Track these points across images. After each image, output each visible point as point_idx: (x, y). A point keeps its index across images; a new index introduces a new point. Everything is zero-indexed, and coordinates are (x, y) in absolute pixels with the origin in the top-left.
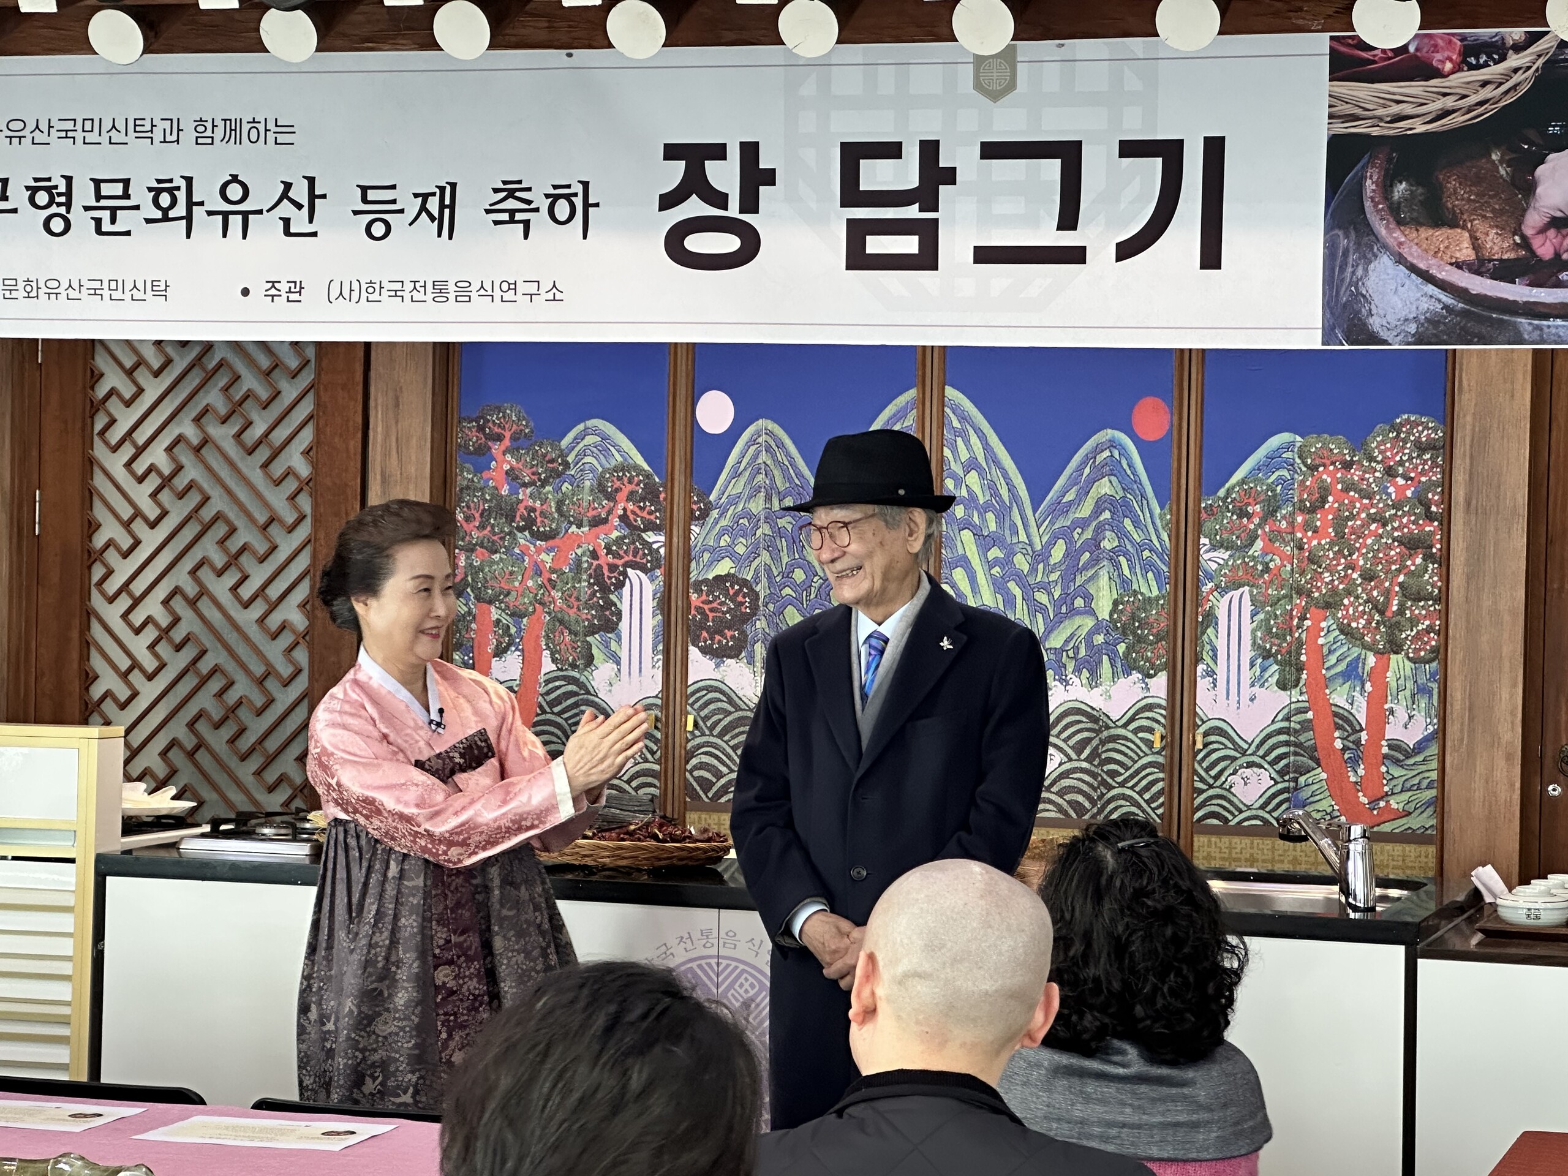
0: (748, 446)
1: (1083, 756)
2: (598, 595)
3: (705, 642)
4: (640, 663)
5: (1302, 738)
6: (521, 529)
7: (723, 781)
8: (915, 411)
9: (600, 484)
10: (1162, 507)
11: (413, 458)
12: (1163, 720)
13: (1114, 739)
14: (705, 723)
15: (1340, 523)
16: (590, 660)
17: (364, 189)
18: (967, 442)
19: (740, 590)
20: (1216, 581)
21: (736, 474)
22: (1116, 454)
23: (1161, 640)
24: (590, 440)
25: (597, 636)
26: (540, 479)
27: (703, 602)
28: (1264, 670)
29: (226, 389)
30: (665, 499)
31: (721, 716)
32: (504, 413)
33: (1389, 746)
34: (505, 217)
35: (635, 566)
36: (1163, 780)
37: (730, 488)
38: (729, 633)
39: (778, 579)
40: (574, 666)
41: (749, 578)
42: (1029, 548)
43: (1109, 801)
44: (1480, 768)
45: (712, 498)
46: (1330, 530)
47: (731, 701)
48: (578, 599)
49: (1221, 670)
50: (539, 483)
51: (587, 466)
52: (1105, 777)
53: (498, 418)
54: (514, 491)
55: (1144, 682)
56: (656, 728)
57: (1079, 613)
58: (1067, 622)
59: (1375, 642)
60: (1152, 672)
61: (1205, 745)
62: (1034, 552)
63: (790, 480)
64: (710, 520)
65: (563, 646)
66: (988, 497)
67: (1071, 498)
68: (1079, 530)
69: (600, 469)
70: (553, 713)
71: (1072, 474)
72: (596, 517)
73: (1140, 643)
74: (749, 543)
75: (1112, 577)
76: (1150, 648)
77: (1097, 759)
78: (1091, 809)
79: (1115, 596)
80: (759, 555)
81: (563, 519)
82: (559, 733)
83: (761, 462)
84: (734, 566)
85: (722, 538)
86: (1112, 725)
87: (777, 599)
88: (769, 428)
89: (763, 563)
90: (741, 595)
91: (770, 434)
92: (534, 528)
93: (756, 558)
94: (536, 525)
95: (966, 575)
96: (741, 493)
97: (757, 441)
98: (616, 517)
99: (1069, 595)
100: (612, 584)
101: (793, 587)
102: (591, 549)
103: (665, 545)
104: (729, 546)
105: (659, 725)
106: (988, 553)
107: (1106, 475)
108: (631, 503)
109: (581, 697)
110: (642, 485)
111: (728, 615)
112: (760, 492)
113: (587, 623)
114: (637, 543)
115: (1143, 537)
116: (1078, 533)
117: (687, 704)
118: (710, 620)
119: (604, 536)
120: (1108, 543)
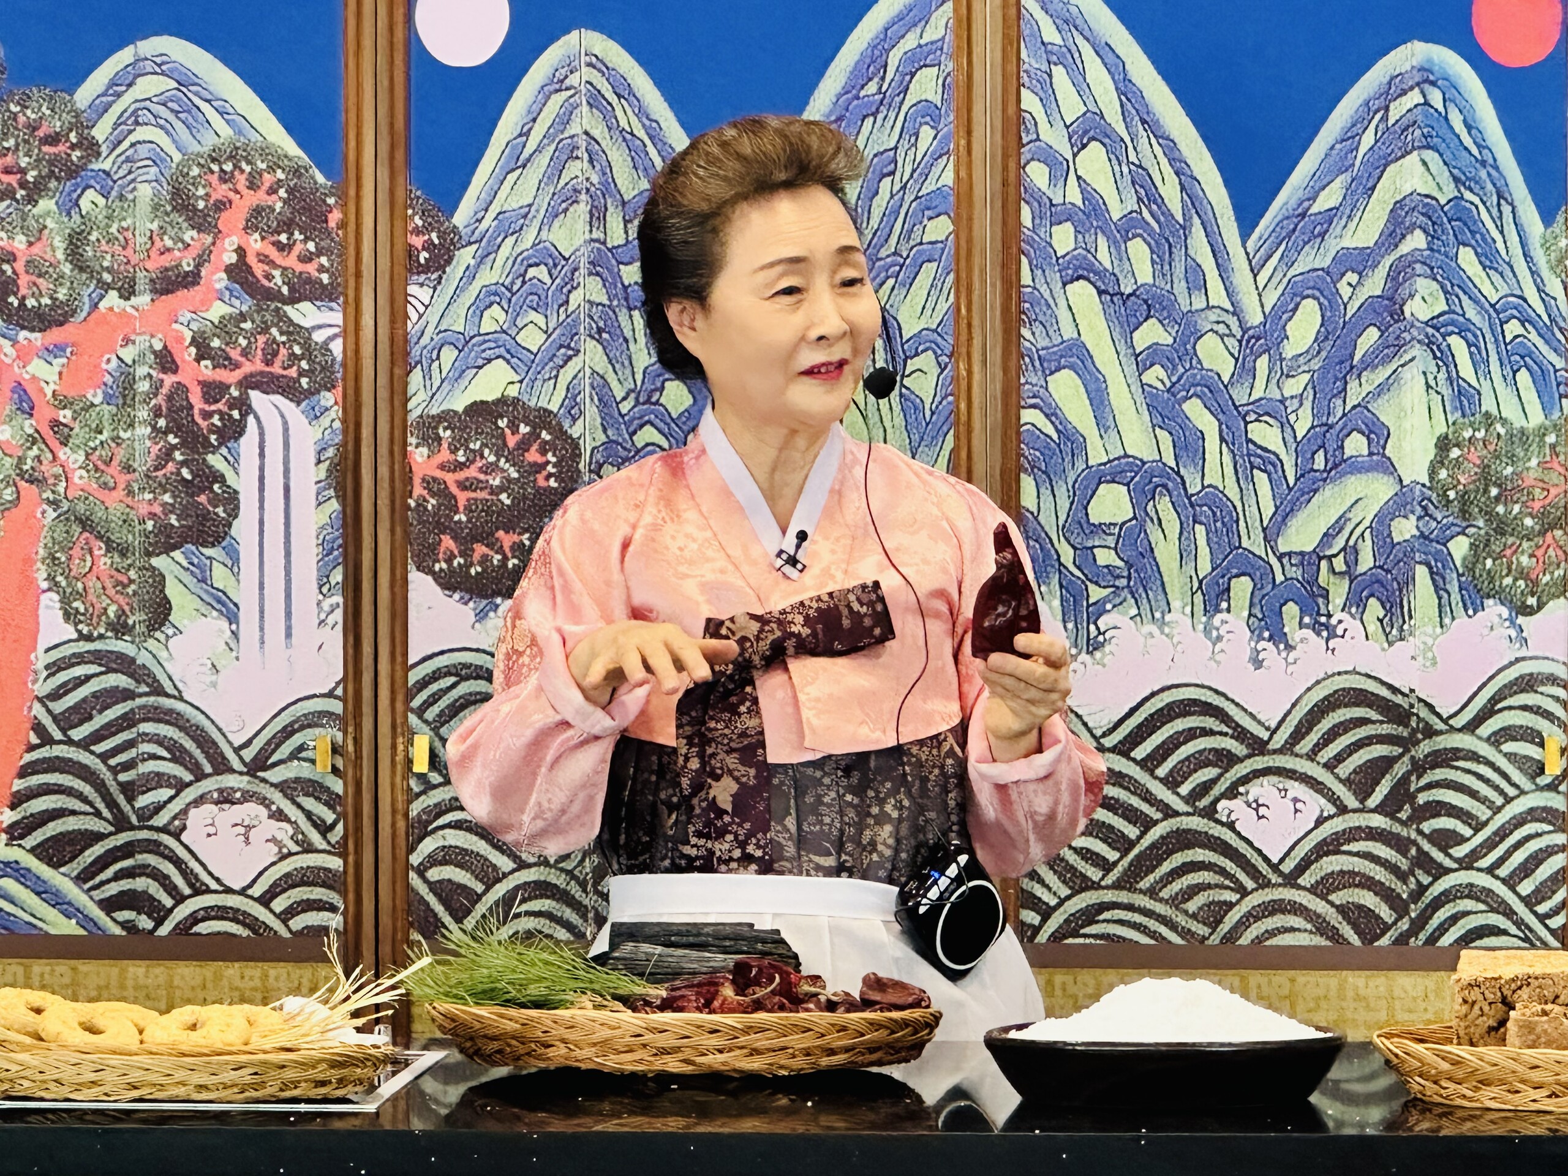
0: (545, 93)
1: (1373, 801)
2: (178, 456)
3: (449, 561)
4: (288, 614)
7: (500, 890)
8: (949, 7)
9: (177, 193)
10: (1546, 219)
12: (1559, 712)
13: (1445, 758)
16: (160, 613)
18: (1078, 76)
19: (534, 435)
21: (517, 162)
22: (1436, 98)
23: (1552, 527)
24: (149, 86)
25: (177, 554)
26: (23, 185)
27: (442, 467)
30: (342, 225)
35: (269, 384)
36: (1563, 848)
37: (502, 194)
38: (507, 539)
39: (625, 407)
40: (120, 628)
41: (554, 407)
42: (1233, 322)
43: (1437, 904)
45: (461, 218)
48: (128, 469)
50: (20, 193)
51: (143, 151)
52: (1426, 846)
55: (1513, 624)
56: (335, 770)
57: (1357, 468)
58: (1328, 491)
60: (1532, 601)
62: (1245, 332)
64: (455, 272)
65: (92, 581)
66: (1131, 204)
67: (1332, 203)
68: (1352, 277)
69: (177, 157)
70: (70, 742)
71: (1332, 148)
72: (167, 269)
73: (1503, 534)
74: (552, 325)
75: (1432, 383)
76: (1525, 545)
77: (1407, 806)
78: (1395, 923)
79: (1443, 429)
80: (577, 352)
81: (84, 276)
82: (87, 789)
83: (579, 131)
84: (517, 378)
85: (486, 314)
86: (1440, 726)
87: (624, 454)
88: (596, 52)
89: (588, 371)
90: (535, 447)
91: (599, 65)
92: (11, 299)
93: (570, 358)
94: (15, 294)
95: (1082, 390)
96: (530, 206)
97: (567, 82)
98: (217, 270)
99: (1331, 427)
100: (213, 429)
101: (661, 425)
102: (158, 346)
103: (344, 333)
104: (504, 332)
105: (340, 763)
106: (1136, 335)
107: (1414, 148)
108: (257, 236)
109: (139, 701)
110: (282, 193)
111: (503, 497)
112: (576, 202)
113: (150, 525)
114: (274, 331)
115: (1504, 290)
116: (1349, 284)
117: (408, 709)
118: (461, 509)
119: (189, 315)
120: (1424, 303)
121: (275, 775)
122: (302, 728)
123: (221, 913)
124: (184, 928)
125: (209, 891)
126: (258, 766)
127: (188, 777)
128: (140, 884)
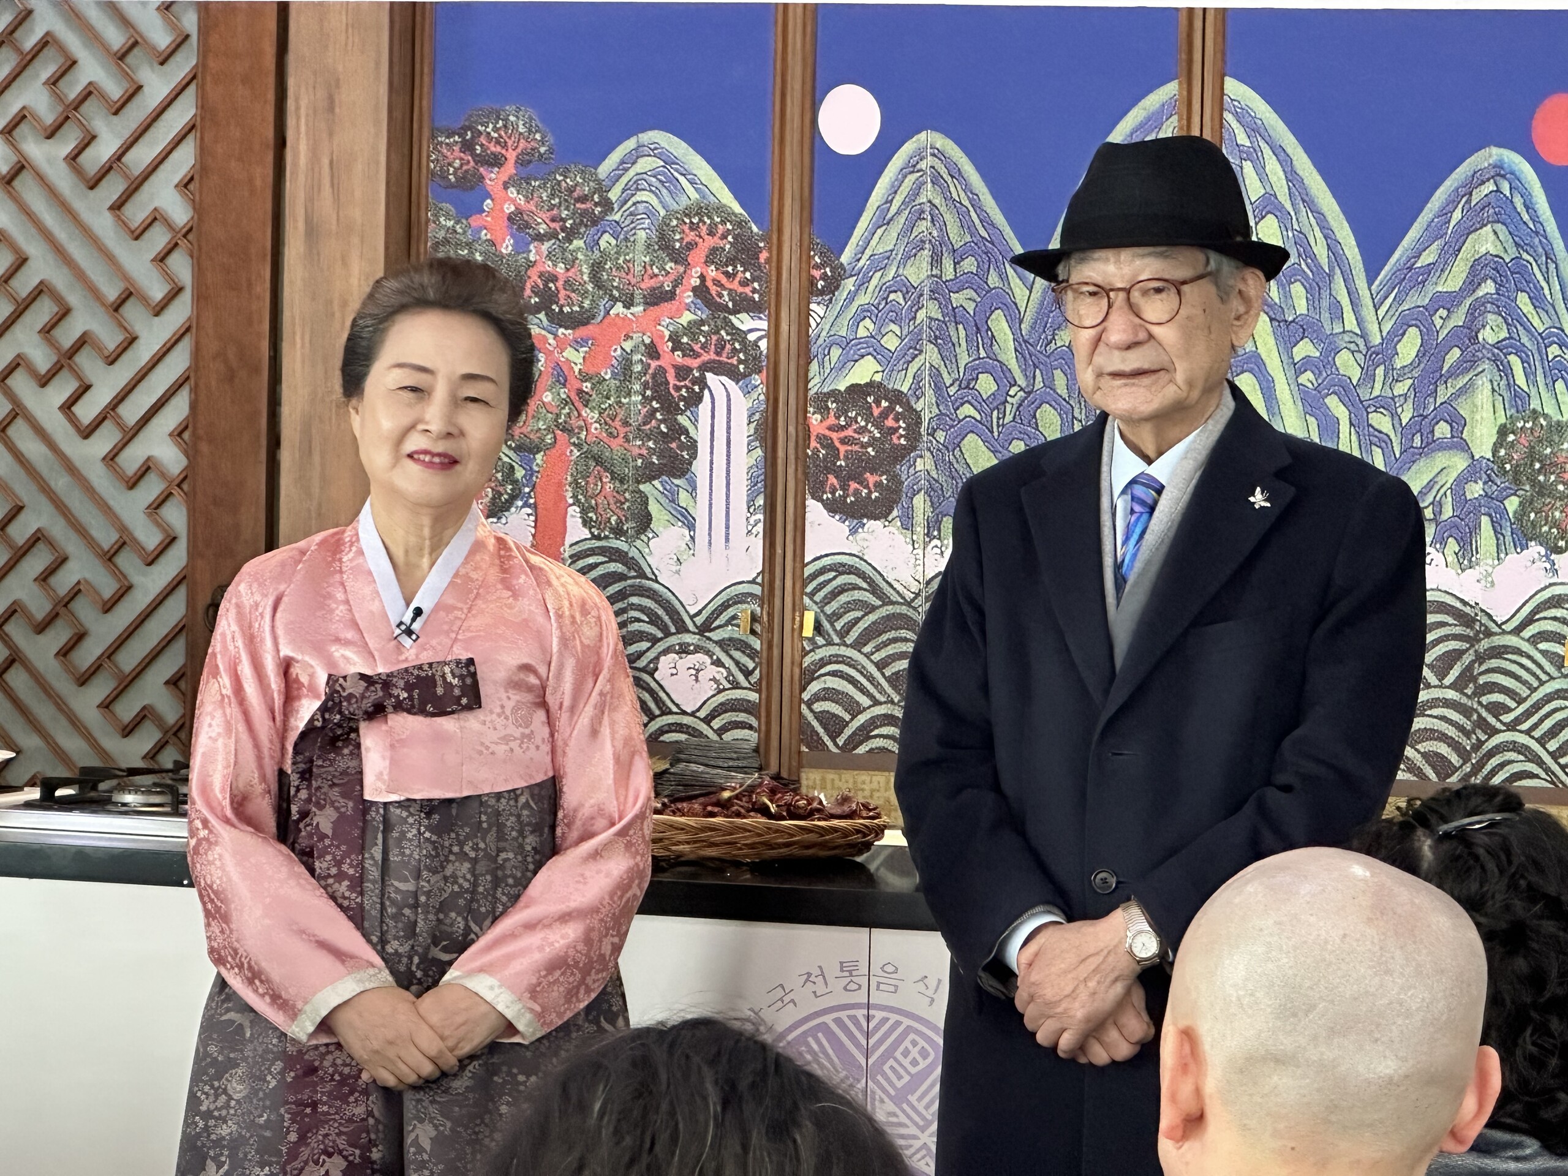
0: (904, 173)
1: (1447, 681)
2: (659, 416)
3: (833, 493)
4: (727, 527)
6: (533, 310)
7: (862, 719)
8: (1175, 118)
9: (662, 237)
11: (358, 194)
13: (1498, 652)
14: (832, 625)
16: (644, 522)
18: (1261, 169)
19: (891, 408)
21: (883, 221)
22: (1506, 188)
24: (645, 164)
25: (656, 483)
26: (564, 229)
27: (830, 428)
29: (54, 82)
30: (768, 261)
31: (859, 614)
32: (506, 120)
35: (718, 368)
37: (873, 243)
38: (871, 479)
39: (952, 391)
40: (618, 532)
41: (905, 389)
42: (1360, 342)
43: (1491, 754)
45: (845, 258)
47: (874, 589)
48: (626, 424)
50: (562, 235)
51: (641, 208)
52: (1484, 714)
53: (495, 130)
54: (521, 247)
55: (1548, 558)
56: (753, 632)
57: (1443, 446)
58: (1422, 462)
60: (1562, 543)
62: (1369, 349)
63: (972, 230)
64: (842, 295)
65: (600, 500)
67: (1431, 260)
68: (1443, 312)
69: (663, 213)
71: (1433, 221)
72: (654, 289)
73: (1543, 496)
74: (905, 332)
75: (1497, 388)
76: (1558, 504)
77: (1471, 685)
78: (1461, 767)
79: (1502, 420)
80: (921, 351)
81: (601, 292)
83: (925, 200)
84: (880, 369)
85: (861, 324)
86: (1496, 629)
87: (950, 422)
88: (938, 146)
89: (928, 365)
90: (892, 416)
91: (940, 155)
92: (554, 307)
93: (916, 356)
94: (557, 303)
95: (1257, 387)
96: (892, 251)
97: (918, 167)
98: (688, 290)
99: (1426, 417)
100: (683, 399)
101: (976, 403)
102: (647, 341)
103: (767, 336)
104: (872, 337)
105: (758, 628)
106: (1295, 350)
107: (1488, 222)
108: (713, 267)
109: (629, 582)
110: (730, 238)
111: (870, 450)
112: (922, 249)
113: (640, 462)
114: (723, 333)
115: (1548, 323)
116: (1441, 317)
117: (803, 593)
118: (842, 457)
119: (668, 320)
120: (1492, 333)
121: (716, 635)
122: (735, 603)
123: (679, 728)
124: (655, 737)
125: (671, 713)
126: (705, 628)
127: (660, 635)
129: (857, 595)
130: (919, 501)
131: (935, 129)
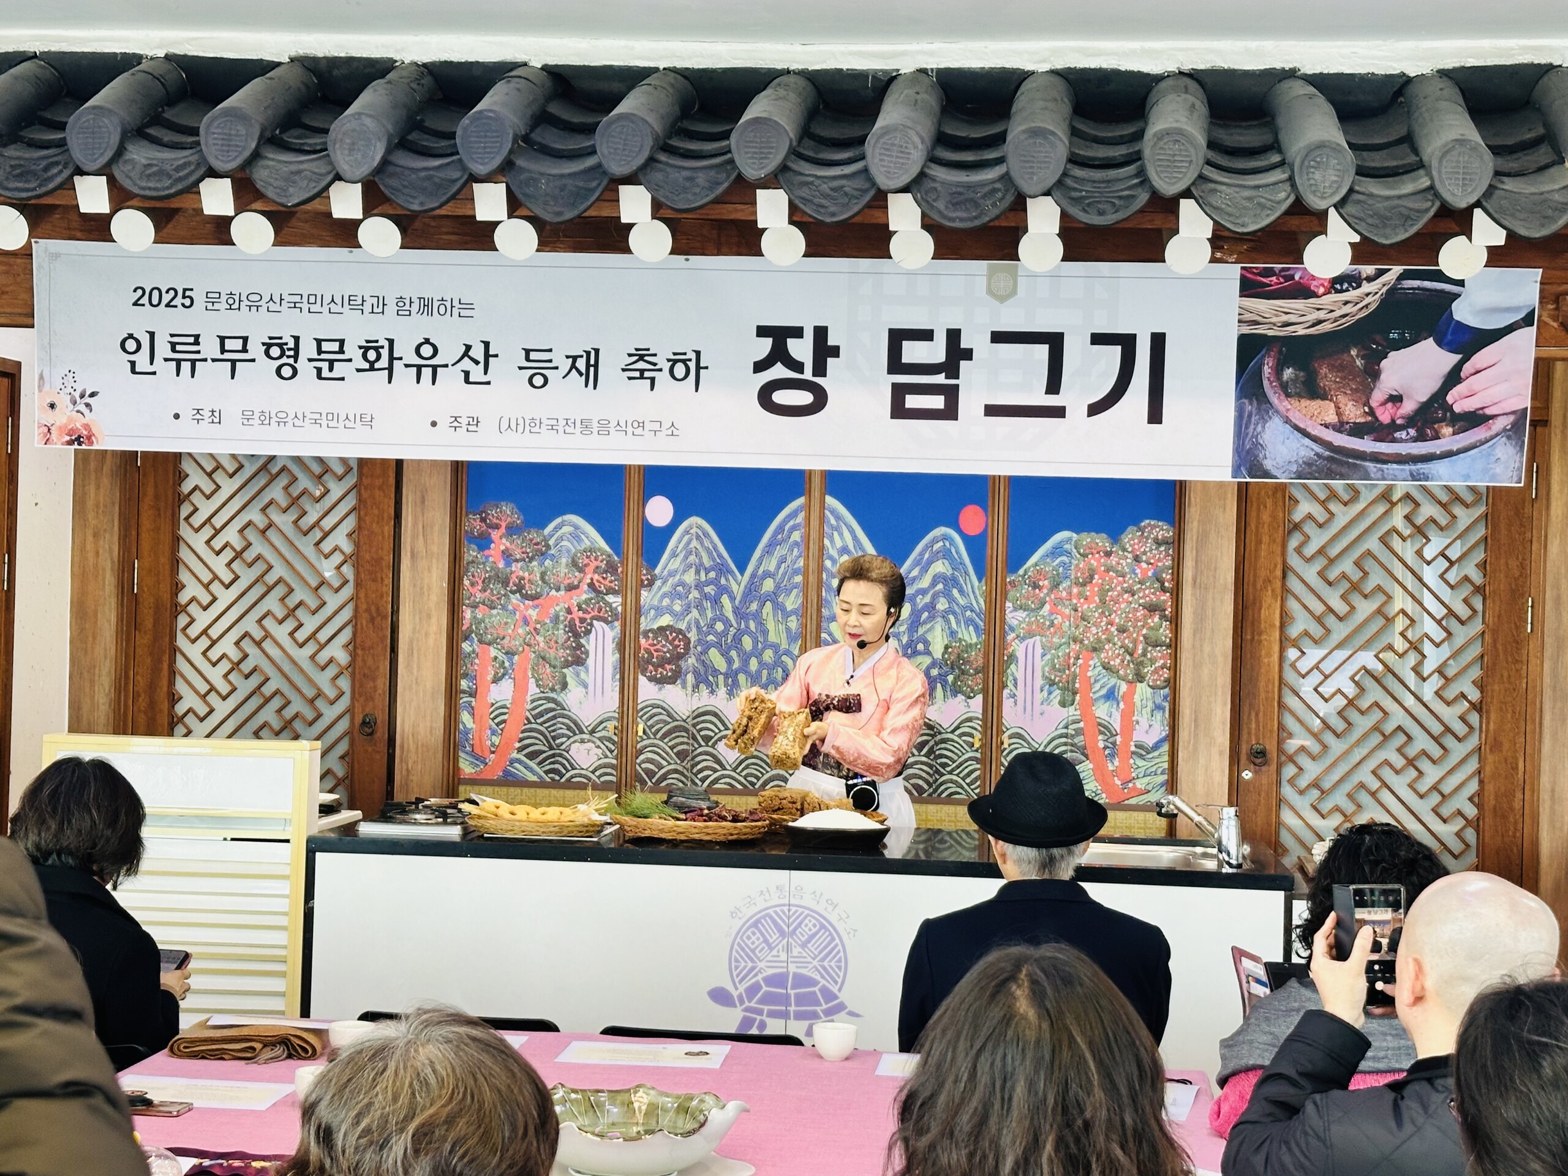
0: (683, 535)
1: (922, 753)
2: (571, 639)
3: (651, 673)
4: (603, 688)
5: (1076, 740)
6: (513, 592)
7: (663, 771)
8: (803, 512)
9: (573, 561)
10: (980, 580)
11: (436, 540)
12: (979, 728)
13: (944, 741)
14: (650, 730)
15: (1103, 593)
16: (564, 686)
17: (527, 352)
18: (841, 535)
19: (677, 636)
20: (1017, 632)
21: (674, 555)
22: (947, 544)
23: (978, 673)
24: (566, 529)
25: (570, 668)
26: (528, 557)
27: (650, 645)
28: (1050, 693)
29: (286, 488)
30: (622, 572)
31: (662, 725)
32: (501, 509)
33: (1136, 746)
34: (637, 374)
35: (599, 619)
36: (979, 769)
37: (670, 564)
38: (668, 667)
39: (704, 629)
40: (553, 690)
41: (683, 628)
43: (942, 784)
44: (1202, 760)
45: (657, 571)
46: (1096, 598)
47: (669, 715)
48: (556, 642)
49: (1020, 693)
50: (527, 560)
51: (564, 548)
52: (938, 767)
53: (496, 513)
54: (508, 565)
55: (966, 701)
56: (615, 734)
57: (920, 653)
59: (1127, 675)
60: (972, 695)
61: (1010, 745)
64: (655, 587)
65: (545, 675)
68: (920, 597)
69: (574, 550)
70: (536, 723)
71: (917, 557)
72: (570, 584)
73: (964, 674)
74: (683, 604)
75: (944, 629)
76: (970, 678)
77: (933, 755)
78: (928, 790)
79: (946, 642)
80: (691, 612)
81: (545, 585)
82: (541, 737)
83: (693, 546)
84: (673, 619)
85: (664, 600)
86: (943, 731)
87: (703, 643)
88: (699, 523)
89: (694, 618)
90: (677, 640)
91: (699, 527)
92: (523, 591)
93: (688, 614)
94: (525, 589)
96: (678, 568)
97: (690, 532)
98: (585, 584)
99: (914, 641)
100: (582, 632)
101: (715, 634)
102: (567, 606)
103: (622, 605)
104: (669, 606)
105: (617, 732)
107: (940, 559)
108: (597, 575)
109: (558, 712)
110: (605, 562)
111: (667, 654)
112: (691, 568)
113: (562, 659)
114: (601, 603)
115: (966, 602)
116: (920, 599)
117: (637, 716)
118: (655, 658)
119: (576, 598)
120: (942, 605)
121: (598, 735)
122: (606, 721)
123: (580, 776)
124: (568, 780)
125: (576, 769)
126: (592, 732)
127: (571, 735)
128: (557, 766)
129: (661, 717)
130: (690, 678)
131: (697, 515)
